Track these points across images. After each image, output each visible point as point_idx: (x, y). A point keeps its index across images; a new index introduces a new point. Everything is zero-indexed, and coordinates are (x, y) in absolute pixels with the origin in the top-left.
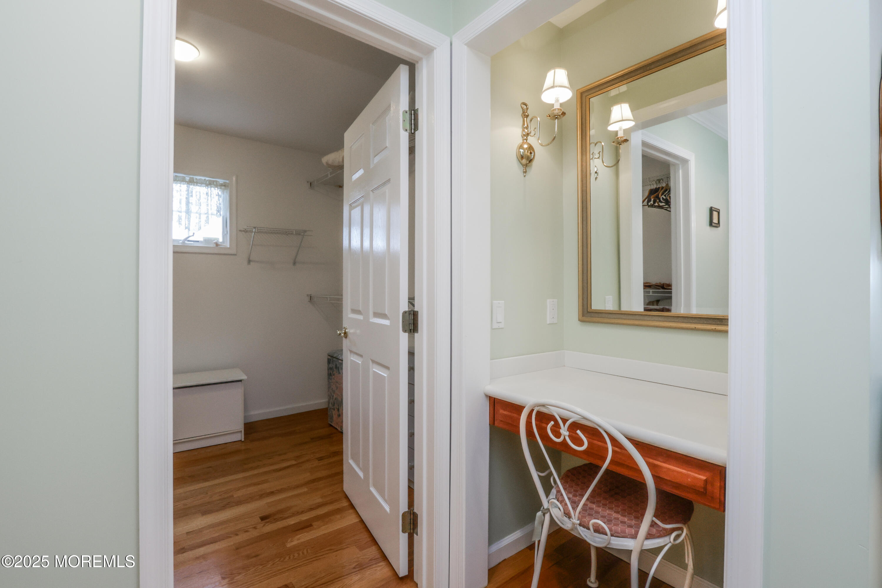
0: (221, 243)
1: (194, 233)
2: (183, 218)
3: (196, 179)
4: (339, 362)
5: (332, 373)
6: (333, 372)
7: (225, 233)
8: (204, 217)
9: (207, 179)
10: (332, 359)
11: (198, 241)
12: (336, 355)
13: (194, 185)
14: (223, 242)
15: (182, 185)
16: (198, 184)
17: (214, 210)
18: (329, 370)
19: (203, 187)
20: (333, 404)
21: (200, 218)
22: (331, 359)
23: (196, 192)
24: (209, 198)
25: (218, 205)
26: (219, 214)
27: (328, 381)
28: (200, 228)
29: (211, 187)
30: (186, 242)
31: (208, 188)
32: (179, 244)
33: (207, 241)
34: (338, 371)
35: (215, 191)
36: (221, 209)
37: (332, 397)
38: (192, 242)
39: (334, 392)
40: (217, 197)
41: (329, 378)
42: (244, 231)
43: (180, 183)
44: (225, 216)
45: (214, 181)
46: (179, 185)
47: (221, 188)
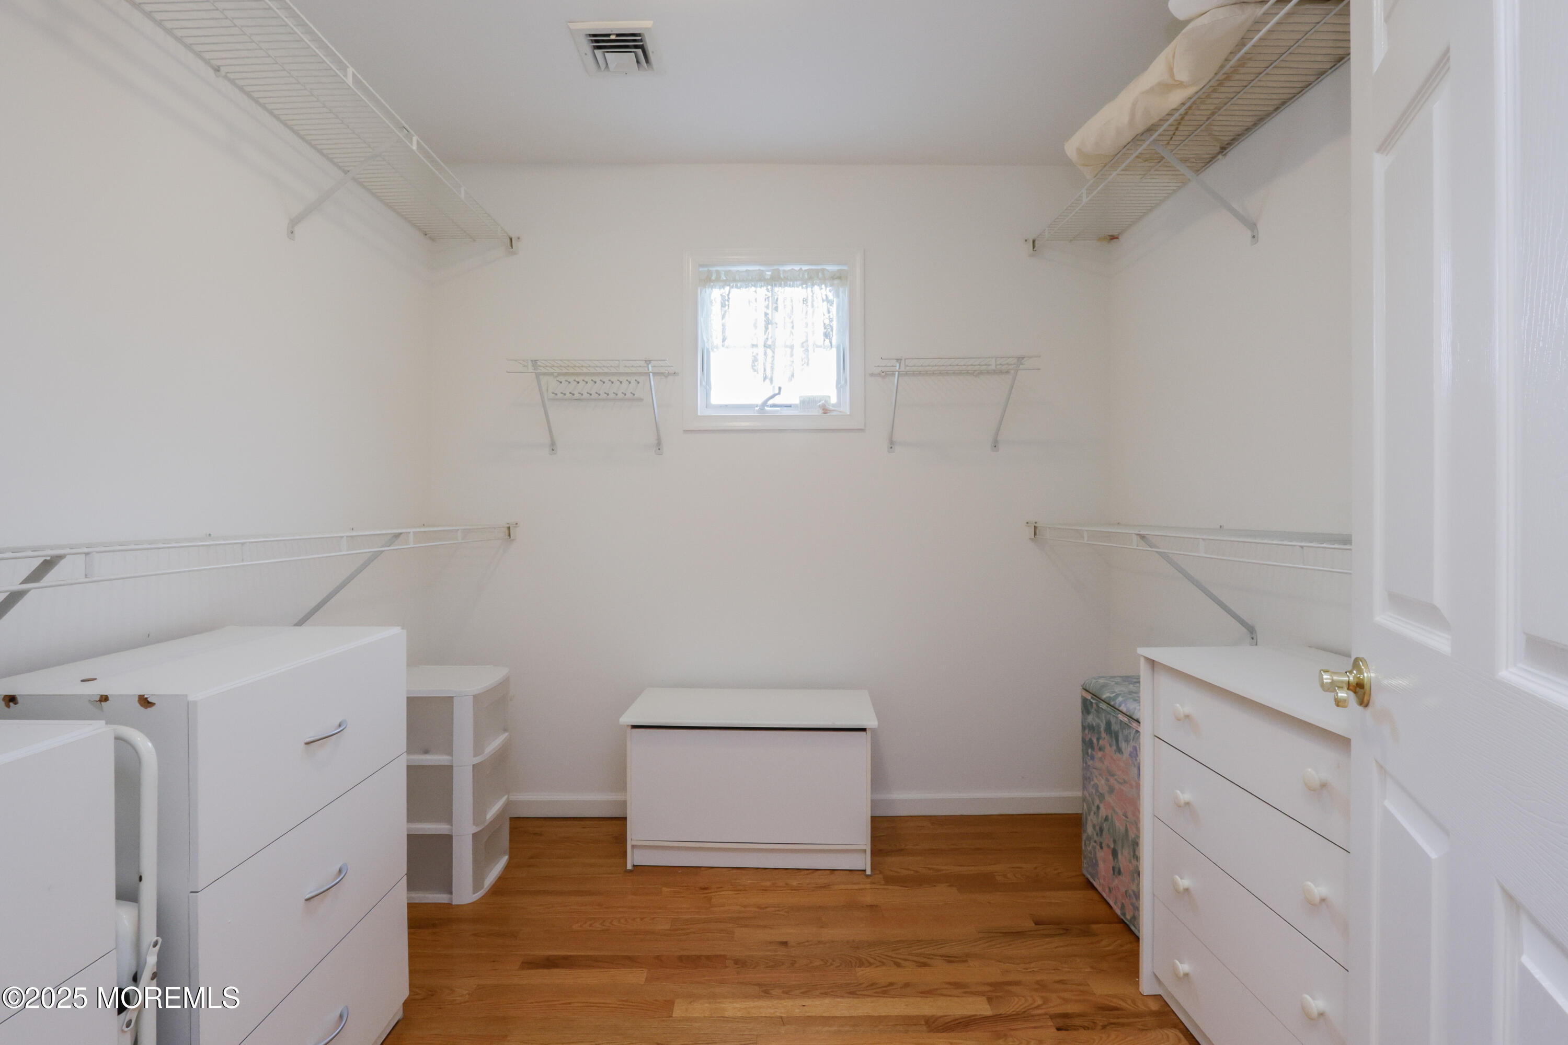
0: (834, 405)
1: (780, 389)
2: (761, 358)
3: (784, 271)
4: (1117, 718)
5: (1095, 741)
6: (1098, 739)
7: (843, 382)
8: (799, 352)
9: (805, 268)
10: (1097, 705)
11: (790, 406)
12: (1108, 695)
13: (780, 286)
14: (839, 404)
15: (758, 289)
16: (789, 283)
17: (818, 337)
18: (1087, 731)
19: (798, 287)
20: (1097, 828)
21: (792, 355)
22: (1094, 701)
23: (785, 299)
24: (810, 310)
25: (827, 322)
26: (827, 341)
27: (1084, 761)
28: (793, 376)
29: (813, 285)
30: (767, 408)
31: (807, 288)
32: (755, 413)
33: (807, 402)
34: (1114, 742)
35: (822, 292)
36: (832, 330)
37: (1094, 809)
38: (779, 409)
39: (1102, 797)
40: (825, 303)
41: (1085, 753)
42: (879, 375)
43: (755, 286)
44: (841, 346)
45: (817, 271)
46: (753, 289)
47: (832, 285)
